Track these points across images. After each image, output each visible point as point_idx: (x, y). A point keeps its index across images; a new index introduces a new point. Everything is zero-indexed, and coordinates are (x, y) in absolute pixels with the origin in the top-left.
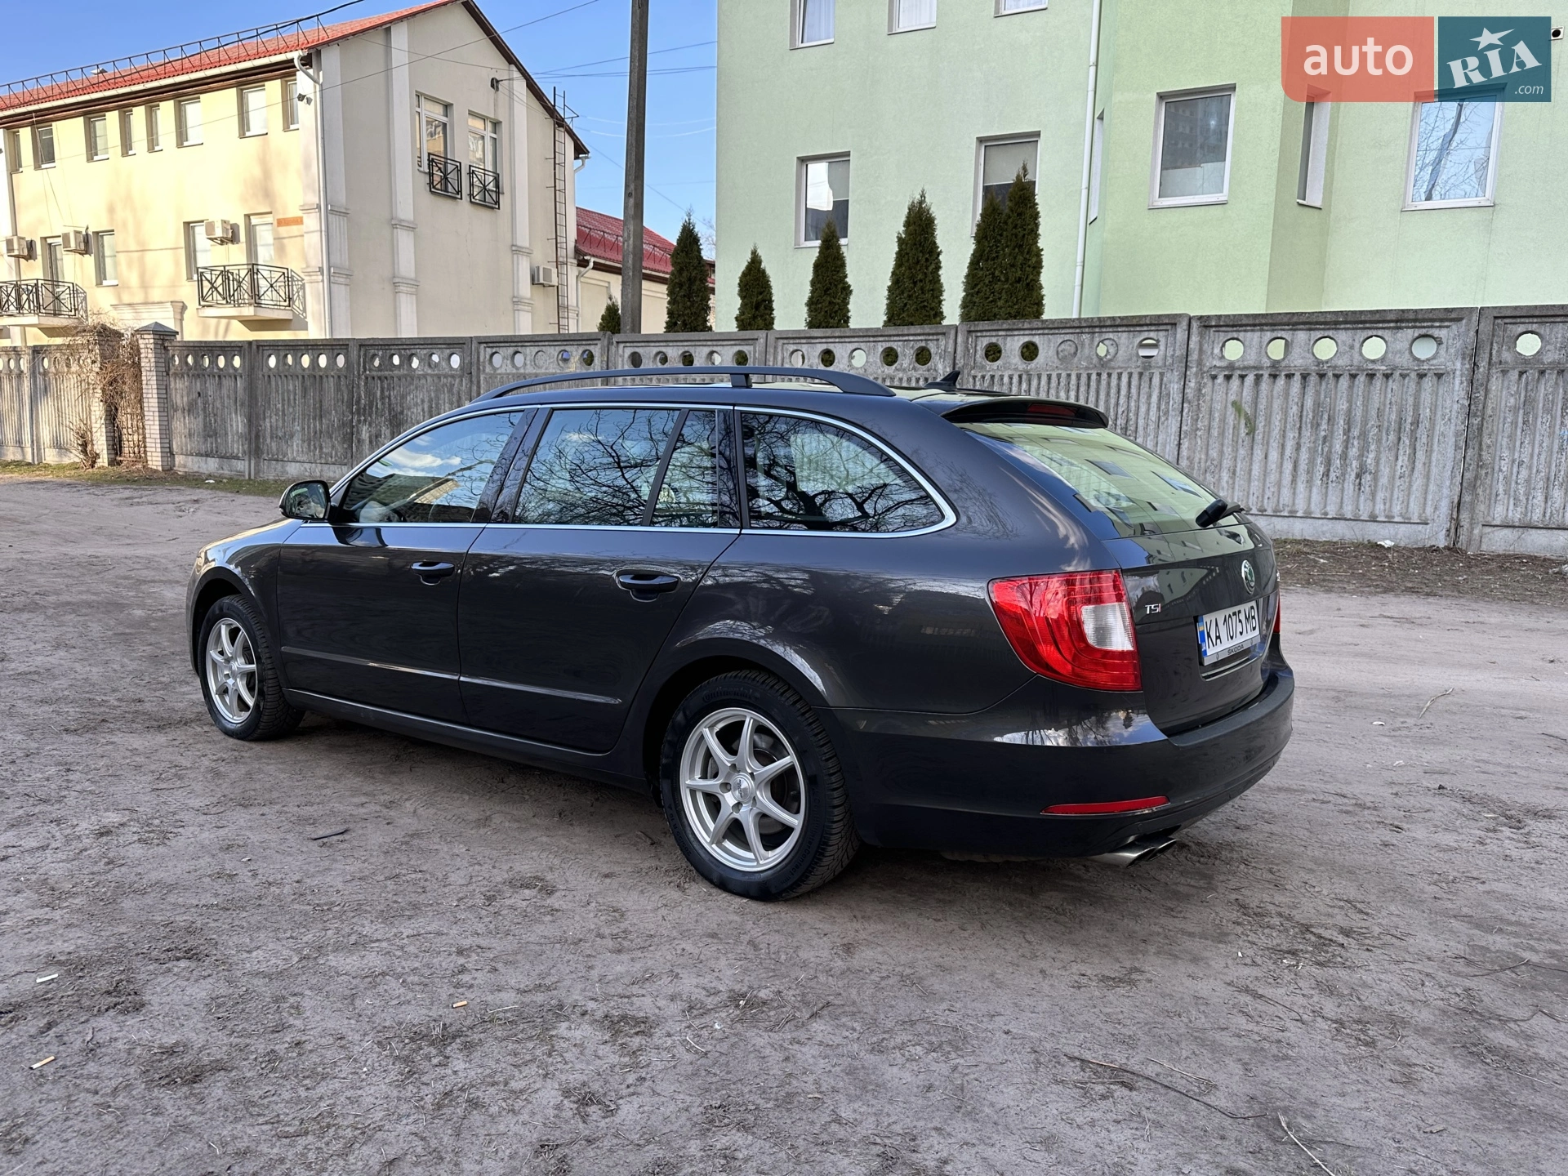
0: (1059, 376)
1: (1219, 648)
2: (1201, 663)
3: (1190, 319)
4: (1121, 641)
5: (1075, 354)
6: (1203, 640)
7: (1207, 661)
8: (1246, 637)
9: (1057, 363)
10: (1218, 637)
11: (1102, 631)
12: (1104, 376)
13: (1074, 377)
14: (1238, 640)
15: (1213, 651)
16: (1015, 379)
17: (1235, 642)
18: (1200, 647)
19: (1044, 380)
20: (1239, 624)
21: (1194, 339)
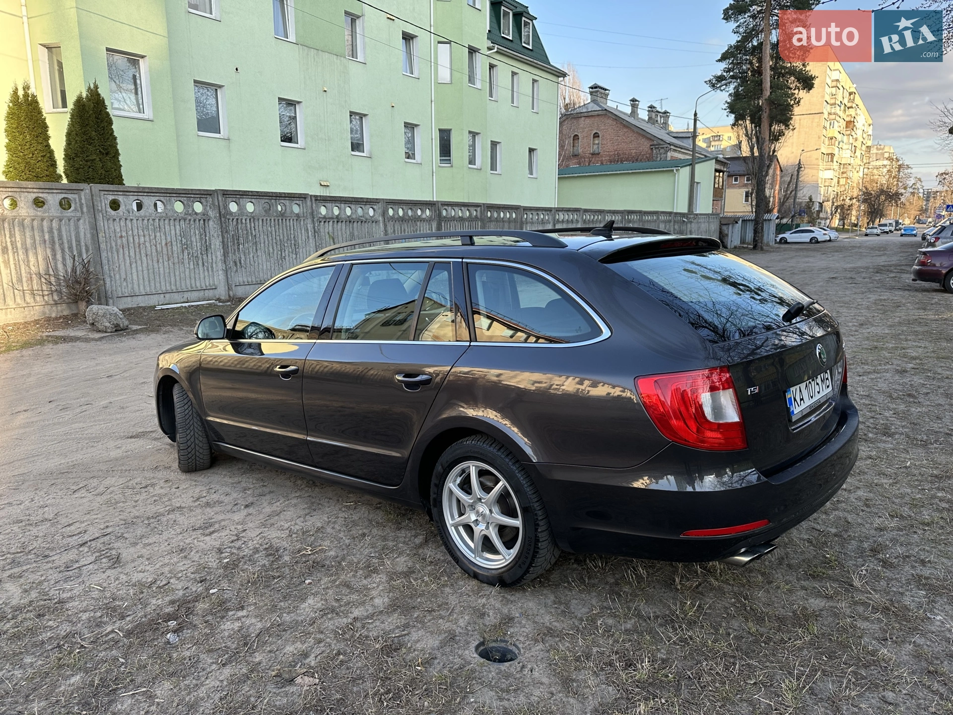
0: (267, 219)
1: (803, 406)
2: (790, 420)
3: (311, 196)
4: (732, 415)
5: (270, 209)
6: (791, 404)
7: (794, 419)
8: (822, 394)
9: (264, 213)
10: (802, 399)
11: (717, 409)
12: (284, 220)
13: (273, 220)
14: (818, 397)
15: (797, 410)
16: (248, 221)
17: (815, 399)
18: (788, 409)
19: (260, 221)
20: (817, 387)
21: (314, 205)
